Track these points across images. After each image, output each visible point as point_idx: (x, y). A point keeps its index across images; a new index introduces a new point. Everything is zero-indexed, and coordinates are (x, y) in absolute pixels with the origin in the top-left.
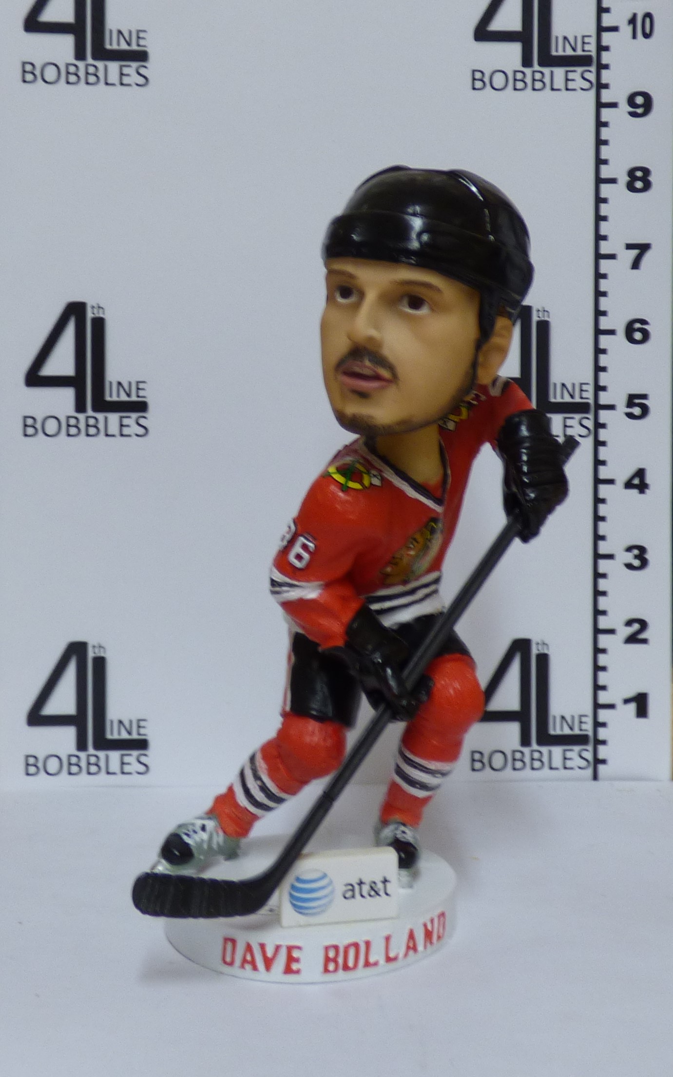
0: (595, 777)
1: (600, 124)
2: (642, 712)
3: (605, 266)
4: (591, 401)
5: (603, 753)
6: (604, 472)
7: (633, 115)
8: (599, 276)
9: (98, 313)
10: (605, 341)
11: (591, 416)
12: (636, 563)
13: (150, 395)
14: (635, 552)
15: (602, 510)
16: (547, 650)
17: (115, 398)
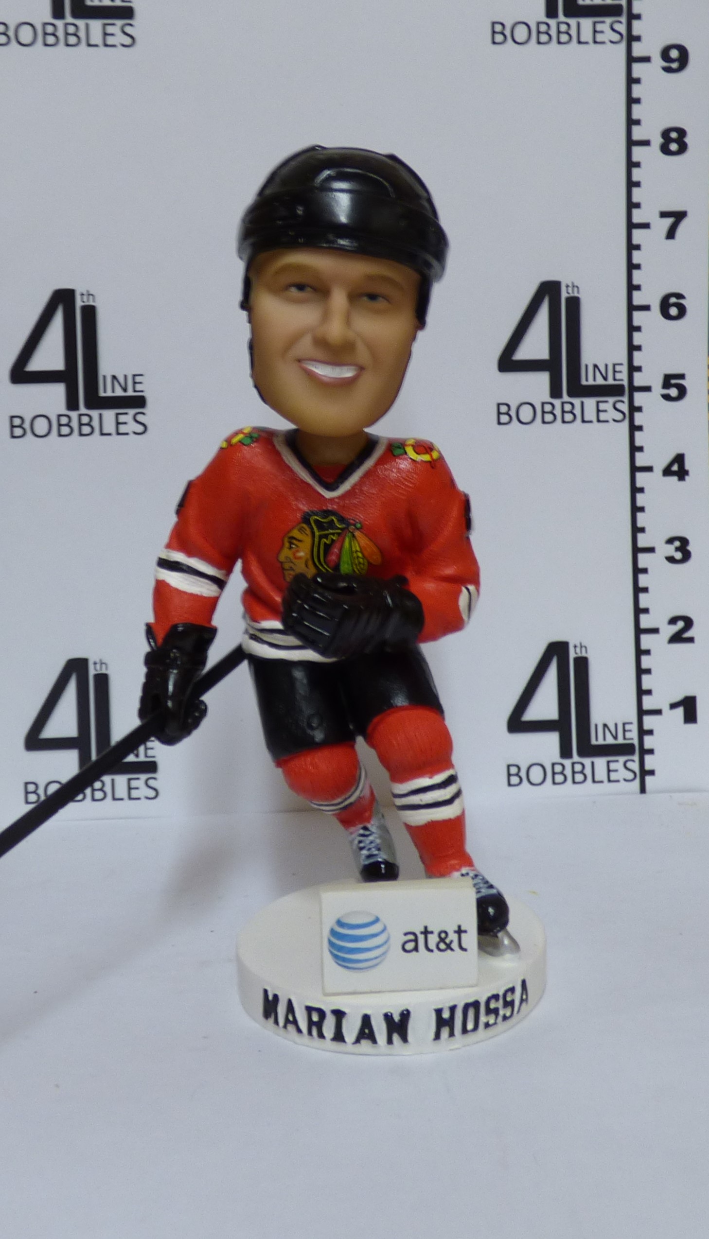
0: (643, 790)
1: (631, 81)
2: (690, 717)
3: (638, 236)
4: (625, 383)
5: (650, 762)
6: (641, 460)
7: (668, 70)
8: (631, 247)
9: (88, 300)
10: (639, 318)
11: (626, 399)
12: (678, 556)
13: (147, 389)
14: (677, 544)
15: (641, 500)
16: (586, 652)
17: (109, 394)
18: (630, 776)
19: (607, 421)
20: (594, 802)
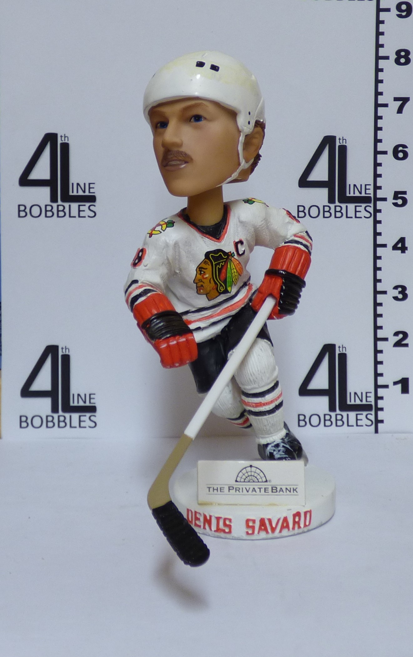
0: (376, 431)
1: (379, 22)
2: (405, 390)
3: (381, 111)
4: (372, 196)
5: (381, 415)
6: (380, 240)
7: (400, 16)
8: (377, 118)
9: (65, 140)
10: (380, 158)
11: (372, 205)
12: (400, 296)
13: (97, 191)
14: (400, 289)
15: (379, 263)
16: (346, 351)
17: (75, 193)
18: (370, 423)
19: (361, 218)
20: (348, 437)
